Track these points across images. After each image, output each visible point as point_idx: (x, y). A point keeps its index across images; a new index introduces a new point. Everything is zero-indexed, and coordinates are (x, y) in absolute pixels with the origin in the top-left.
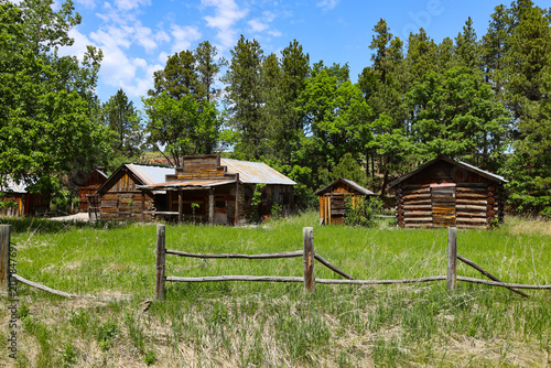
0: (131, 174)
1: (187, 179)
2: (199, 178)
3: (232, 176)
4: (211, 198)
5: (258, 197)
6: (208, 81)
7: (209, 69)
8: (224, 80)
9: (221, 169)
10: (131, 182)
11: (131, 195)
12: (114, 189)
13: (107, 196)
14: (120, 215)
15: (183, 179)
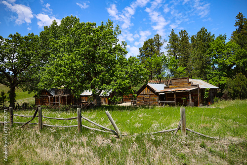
0: (149, 87)
1: (174, 88)
2: (179, 87)
3: (196, 86)
4: (190, 96)
5: (207, 94)
6: (159, 49)
7: (159, 44)
8: (166, 48)
9: (190, 83)
10: (149, 90)
11: (149, 95)
12: (141, 93)
13: (139, 96)
14: (145, 103)
15: (172, 88)
